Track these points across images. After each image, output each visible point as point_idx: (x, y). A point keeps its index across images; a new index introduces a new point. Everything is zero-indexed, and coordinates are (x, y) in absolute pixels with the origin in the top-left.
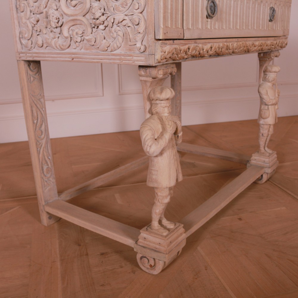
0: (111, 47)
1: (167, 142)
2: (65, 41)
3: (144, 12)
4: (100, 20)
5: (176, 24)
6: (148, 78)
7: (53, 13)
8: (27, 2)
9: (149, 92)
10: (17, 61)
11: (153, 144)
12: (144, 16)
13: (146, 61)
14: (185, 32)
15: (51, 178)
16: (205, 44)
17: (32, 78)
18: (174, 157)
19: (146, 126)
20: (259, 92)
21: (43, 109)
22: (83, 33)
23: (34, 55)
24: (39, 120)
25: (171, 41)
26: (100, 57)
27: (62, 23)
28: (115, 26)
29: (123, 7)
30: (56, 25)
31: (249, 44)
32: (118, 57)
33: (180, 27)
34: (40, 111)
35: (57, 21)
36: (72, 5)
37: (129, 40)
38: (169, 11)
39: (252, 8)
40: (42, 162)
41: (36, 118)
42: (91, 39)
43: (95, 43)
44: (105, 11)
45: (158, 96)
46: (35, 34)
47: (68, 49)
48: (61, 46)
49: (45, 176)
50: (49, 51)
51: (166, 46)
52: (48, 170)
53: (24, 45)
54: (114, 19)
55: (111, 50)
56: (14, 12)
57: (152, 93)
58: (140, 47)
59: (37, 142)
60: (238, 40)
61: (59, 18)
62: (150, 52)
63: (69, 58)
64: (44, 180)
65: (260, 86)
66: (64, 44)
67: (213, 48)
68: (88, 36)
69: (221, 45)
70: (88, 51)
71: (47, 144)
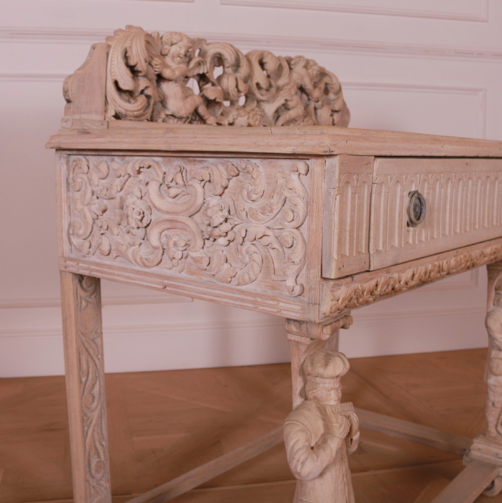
0: (239, 279)
1: (333, 456)
2: (153, 253)
3: (303, 226)
4: (220, 230)
5: (357, 247)
6: (303, 338)
7: (133, 203)
8: (88, 177)
9: (302, 361)
10: (59, 271)
11: (307, 459)
12: (301, 234)
13: (303, 314)
14: (371, 259)
15: (103, 480)
16: (404, 271)
17: (84, 303)
18: (343, 479)
19: (295, 422)
20: (487, 326)
21: (99, 356)
22: (186, 244)
23: (93, 267)
24: (90, 376)
25: (349, 279)
26: (216, 292)
27: (149, 222)
28: (247, 243)
29: (263, 213)
30: (138, 224)
31: (476, 256)
32: (251, 298)
33: (364, 251)
34: (94, 361)
35: (140, 218)
36: (169, 195)
37: (272, 271)
38: (348, 228)
39: (481, 192)
40: (89, 453)
41: (86, 373)
42: (202, 258)
43: (208, 266)
44: (229, 214)
45: (321, 370)
46: (97, 232)
47: (156, 267)
48: (145, 261)
49: (93, 477)
50: (122, 265)
51: (340, 288)
52: (99, 466)
53: (74, 245)
54: (246, 231)
55: (238, 283)
56: (63, 189)
57: (308, 363)
58: (293, 287)
59: (83, 417)
60: (457, 252)
61: (144, 213)
62: (311, 299)
63: (158, 284)
64: (89, 484)
65: (488, 315)
66: (151, 257)
67: (416, 276)
68: (195, 252)
69: (430, 267)
70: (194, 277)
71: (101, 418)
